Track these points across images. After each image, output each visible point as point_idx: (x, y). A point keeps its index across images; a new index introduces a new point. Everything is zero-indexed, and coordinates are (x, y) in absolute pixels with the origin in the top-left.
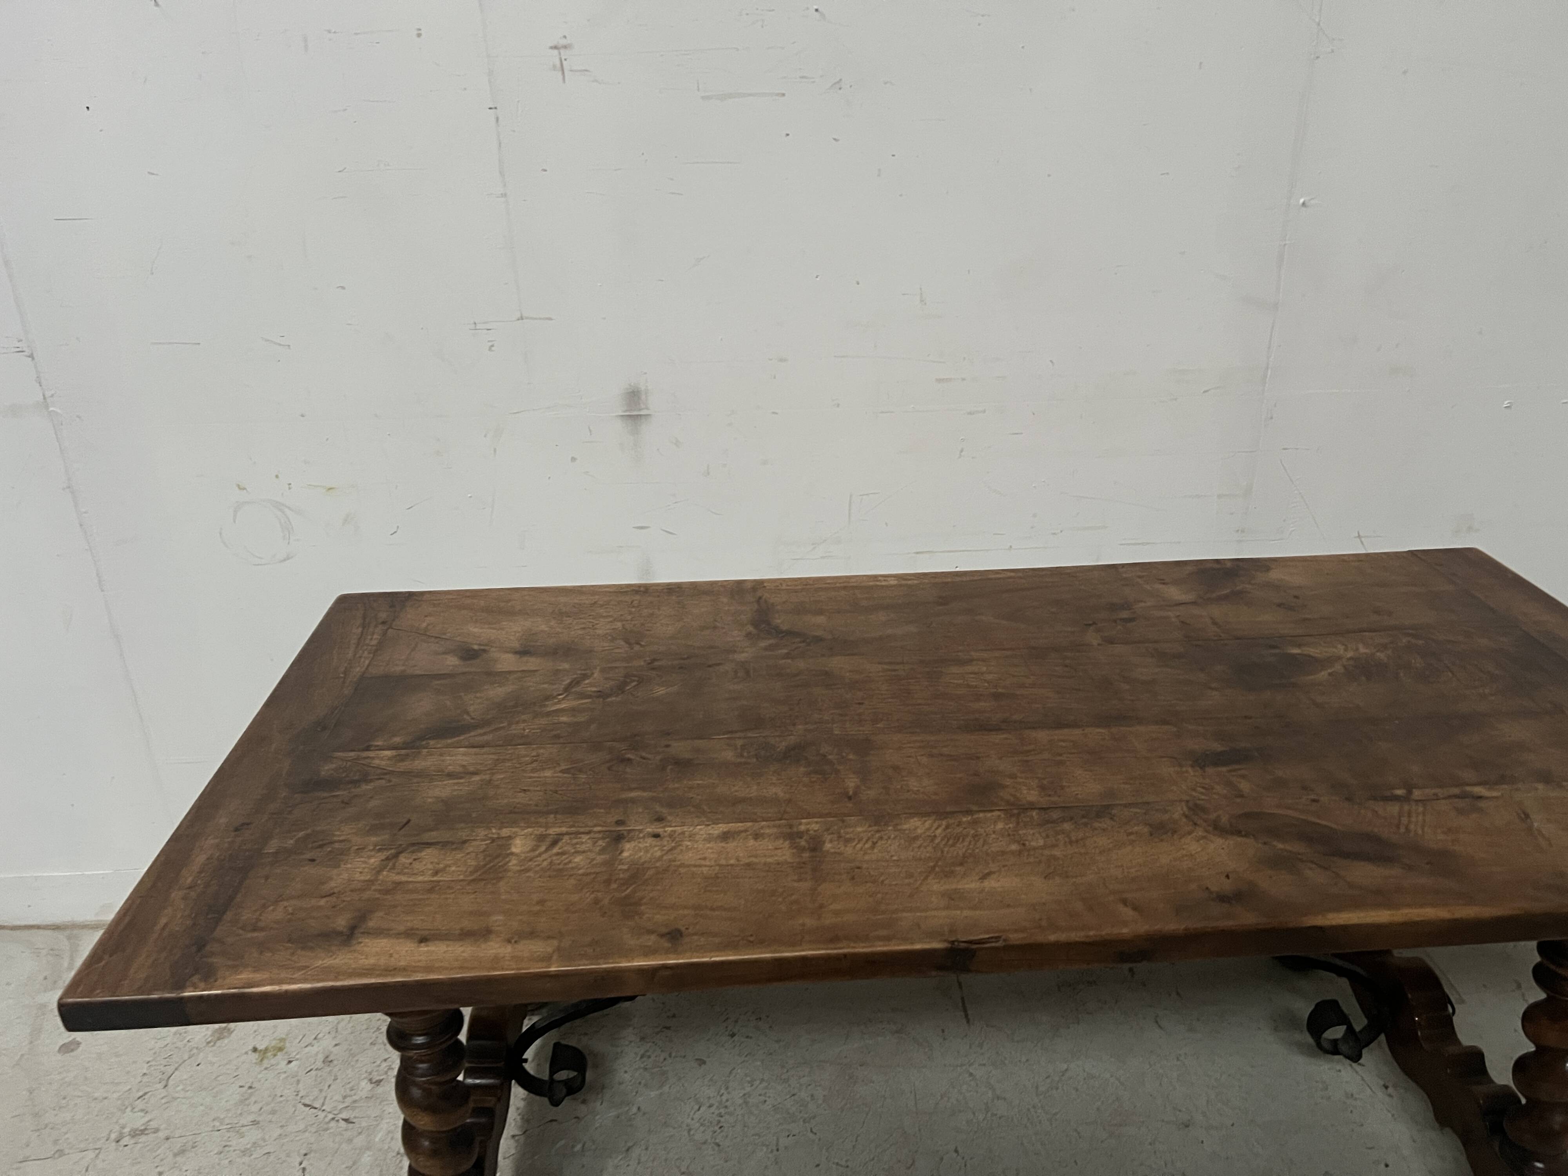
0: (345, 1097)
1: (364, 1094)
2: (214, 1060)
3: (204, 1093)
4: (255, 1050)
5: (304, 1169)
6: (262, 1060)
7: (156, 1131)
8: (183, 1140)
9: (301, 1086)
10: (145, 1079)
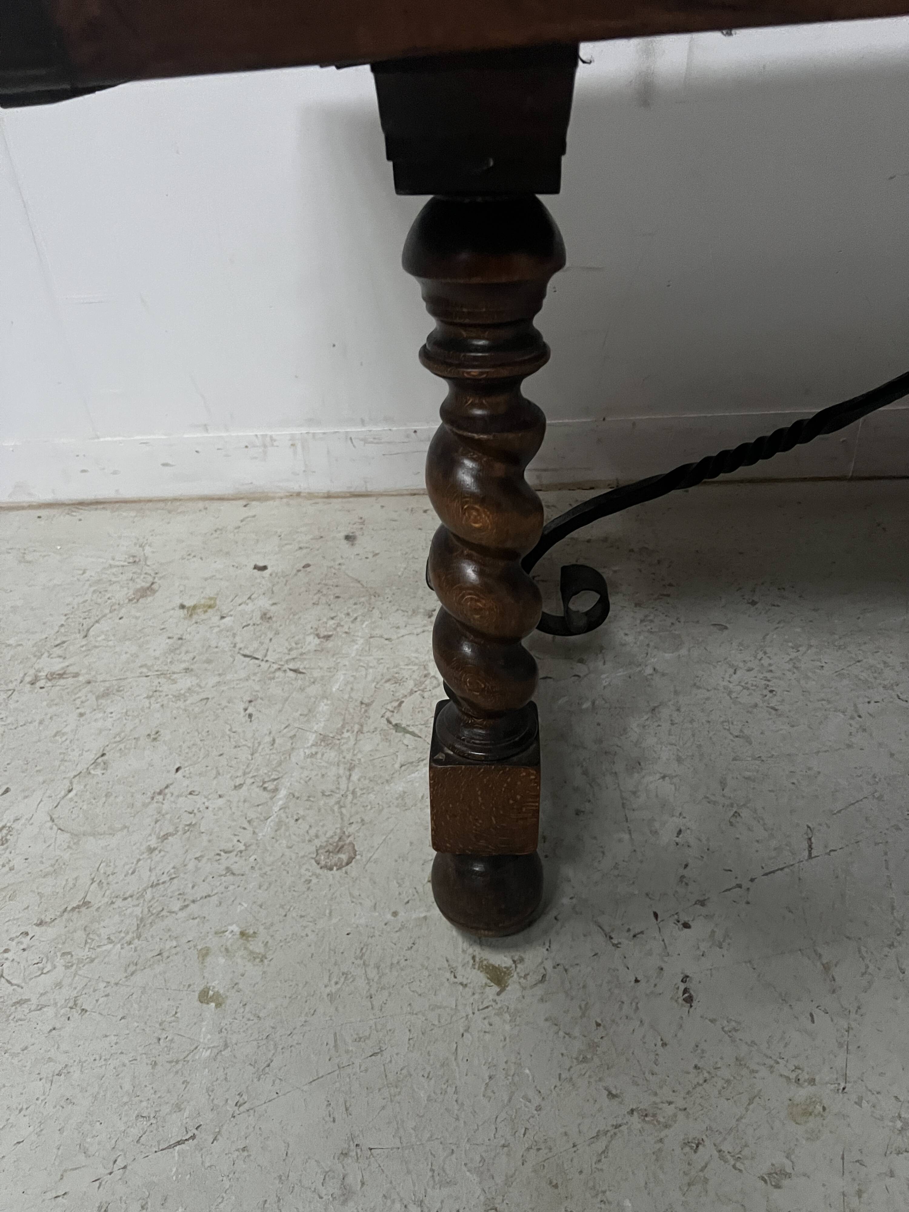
0: (290, 650)
1: (312, 647)
2: (138, 614)
3: (127, 643)
4: (182, 607)
5: (250, 716)
6: (191, 615)
7: (76, 675)
8: (107, 684)
9: (238, 639)
10: (63, 630)
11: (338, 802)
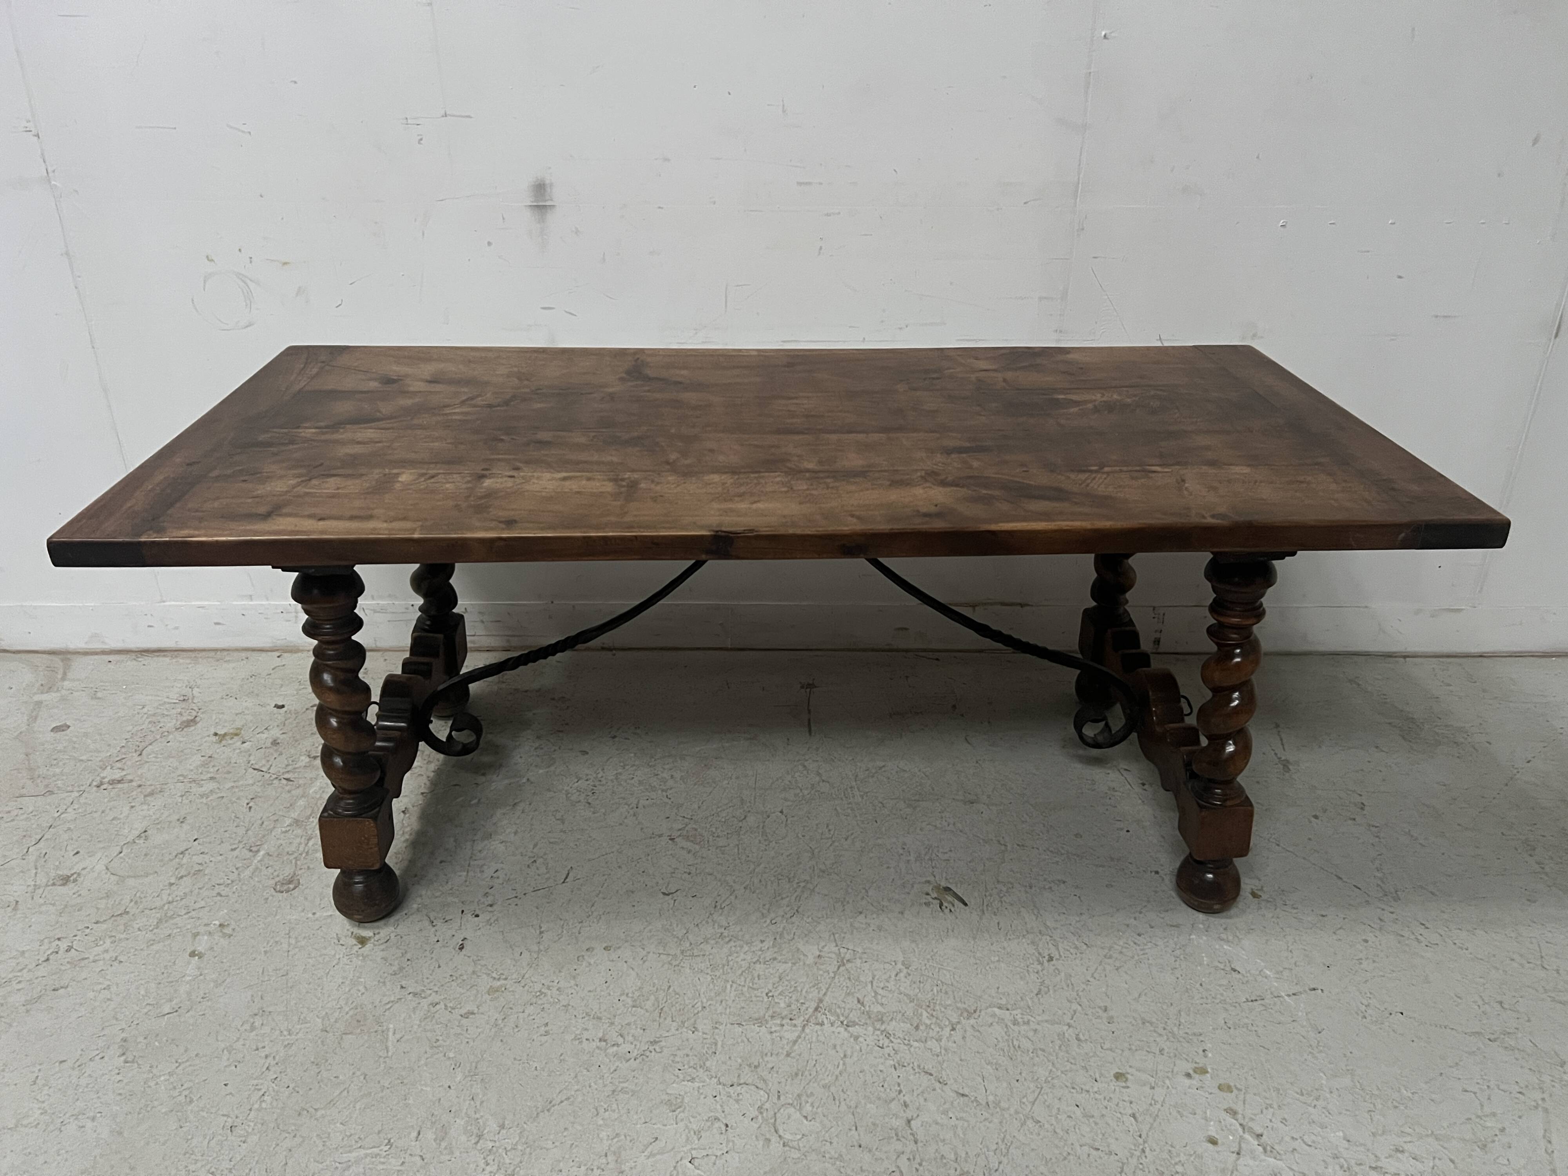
0: (287, 766)
1: (303, 764)
2: (182, 739)
3: (171, 760)
4: (216, 734)
5: (250, 808)
6: (221, 741)
7: (131, 781)
8: (153, 787)
9: (252, 758)
10: (123, 750)
11: (296, 858)
